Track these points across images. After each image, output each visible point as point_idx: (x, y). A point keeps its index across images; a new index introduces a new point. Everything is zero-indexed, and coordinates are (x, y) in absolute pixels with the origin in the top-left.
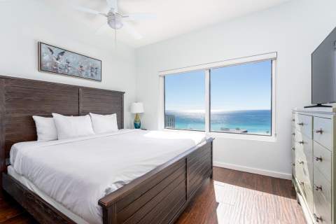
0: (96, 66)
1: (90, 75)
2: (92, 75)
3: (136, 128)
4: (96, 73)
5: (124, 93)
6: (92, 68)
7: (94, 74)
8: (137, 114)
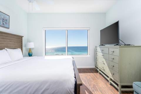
0: (6, 19)
1: (2, 23)
2: (3, 24)
3: (30, 56)
4: (6, 23)
5: (23, 37)
6: (3, 19)
7: (4, 23)
8: (30, 49)
